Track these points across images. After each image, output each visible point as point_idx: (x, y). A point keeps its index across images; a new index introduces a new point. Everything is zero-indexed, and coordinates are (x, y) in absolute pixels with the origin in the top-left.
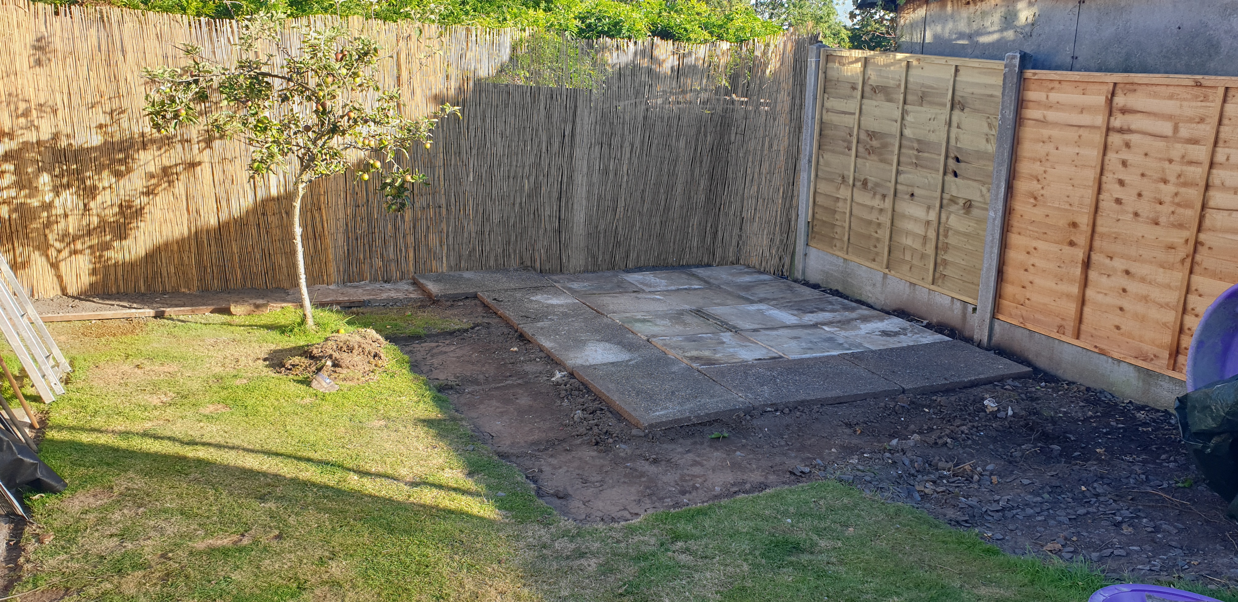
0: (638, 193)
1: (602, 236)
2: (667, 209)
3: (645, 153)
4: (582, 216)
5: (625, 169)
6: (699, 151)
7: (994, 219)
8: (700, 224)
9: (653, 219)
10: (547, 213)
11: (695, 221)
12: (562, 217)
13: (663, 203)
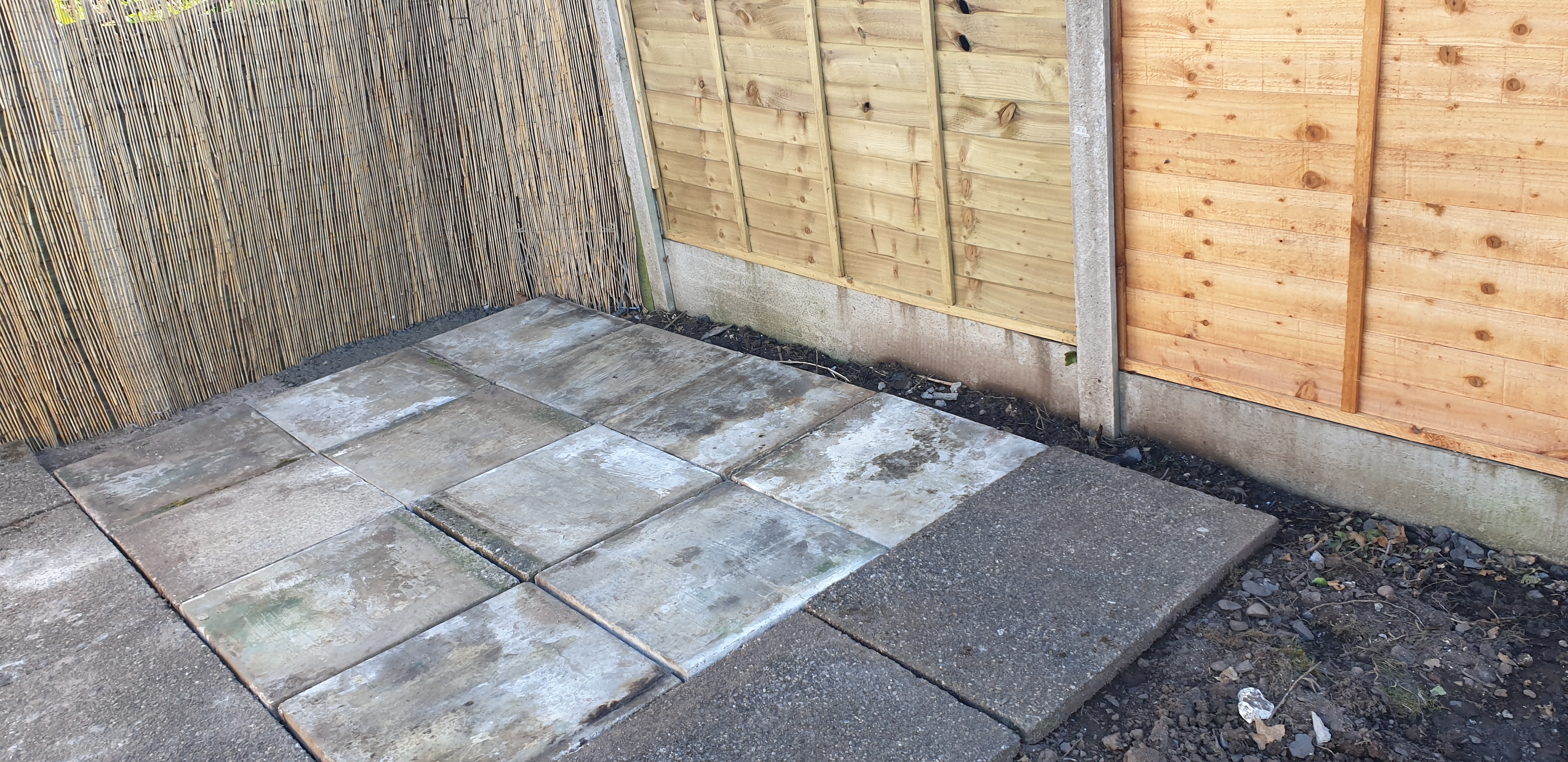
0: (259, 200)
1: (196, 318)
2: (340, 217)
3: (244, 106)
4: (122, 291)
5: (204, 153)
6: (377, 74)
7: (1089, 144)
8: (429, 230)
9: (314, 247)
10: (25, 308)
11: (415, 225)
12: (72, 303)
13: (327, 205)
